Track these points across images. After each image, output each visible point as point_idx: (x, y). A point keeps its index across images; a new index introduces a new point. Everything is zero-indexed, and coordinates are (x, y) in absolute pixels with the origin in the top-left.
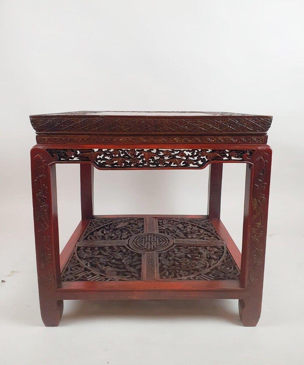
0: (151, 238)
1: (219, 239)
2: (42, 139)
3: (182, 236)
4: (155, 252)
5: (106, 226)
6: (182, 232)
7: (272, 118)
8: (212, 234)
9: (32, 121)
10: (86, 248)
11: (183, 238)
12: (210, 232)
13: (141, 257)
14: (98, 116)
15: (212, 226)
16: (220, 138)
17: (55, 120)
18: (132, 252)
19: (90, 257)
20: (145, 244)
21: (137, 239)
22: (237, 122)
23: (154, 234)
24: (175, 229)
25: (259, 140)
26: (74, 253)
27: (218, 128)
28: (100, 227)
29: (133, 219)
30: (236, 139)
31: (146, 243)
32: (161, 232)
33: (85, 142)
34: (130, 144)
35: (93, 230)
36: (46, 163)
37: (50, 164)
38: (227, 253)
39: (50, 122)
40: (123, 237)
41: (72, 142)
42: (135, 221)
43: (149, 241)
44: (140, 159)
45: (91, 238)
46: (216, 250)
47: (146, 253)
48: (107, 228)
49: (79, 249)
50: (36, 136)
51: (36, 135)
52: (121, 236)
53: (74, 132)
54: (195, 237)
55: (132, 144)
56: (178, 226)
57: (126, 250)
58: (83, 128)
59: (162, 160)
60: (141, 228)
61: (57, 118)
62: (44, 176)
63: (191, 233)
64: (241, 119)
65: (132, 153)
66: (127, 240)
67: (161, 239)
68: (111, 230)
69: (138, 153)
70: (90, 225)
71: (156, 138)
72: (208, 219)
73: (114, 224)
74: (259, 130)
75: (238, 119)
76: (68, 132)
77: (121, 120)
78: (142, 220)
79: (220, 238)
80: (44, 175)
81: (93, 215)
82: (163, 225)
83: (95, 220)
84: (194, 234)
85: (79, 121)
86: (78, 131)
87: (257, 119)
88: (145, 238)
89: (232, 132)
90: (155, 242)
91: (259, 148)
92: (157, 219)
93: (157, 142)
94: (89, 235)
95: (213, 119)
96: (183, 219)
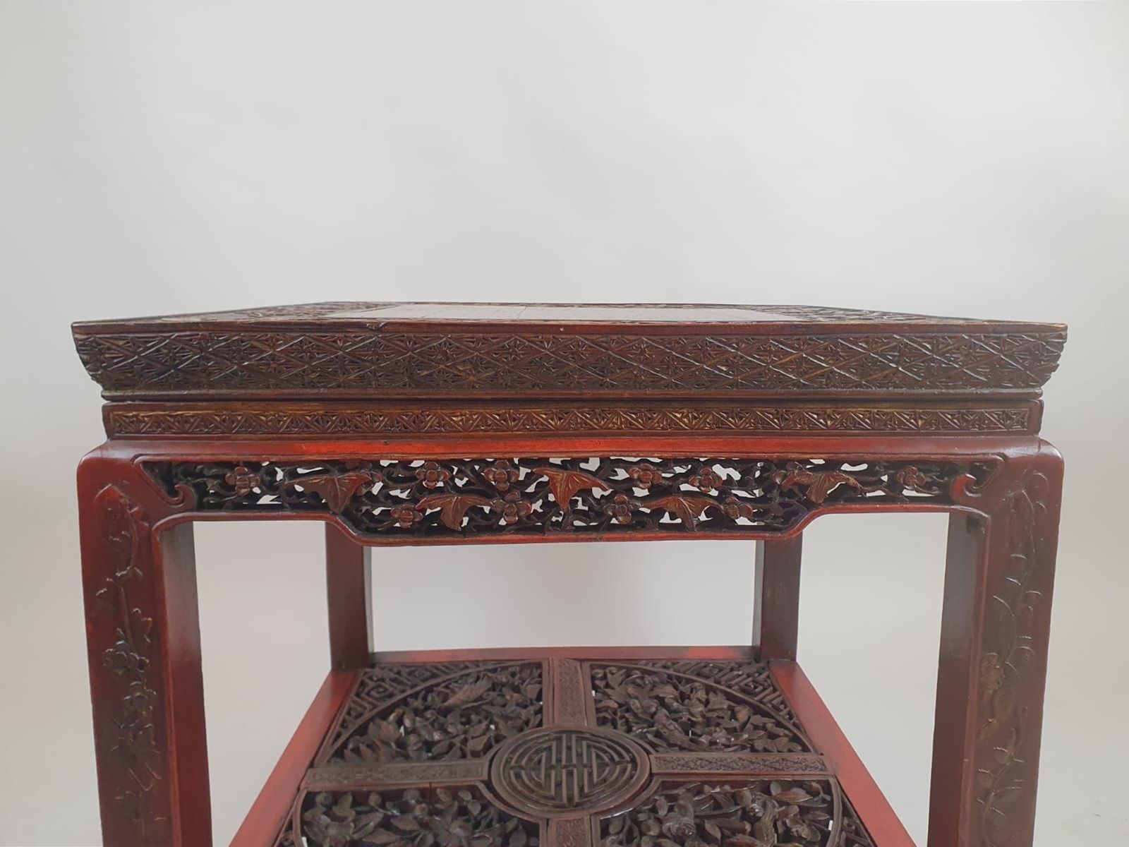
0: (569, 748)
1: (805, 749)
2: (127, 421)
3: (678, 736)
4: (584, 815)
5: (410, 696)
6: (675, 720)
7: (1063, 333)
8: (779, 724)
9: (81, 347)
10: (336, 797)
11: (682, 749)
12: (773, 717)
13: (537, 836)
14: (359, 325)
15: (775, 690)
16: (857, 412)
17: (179, 341)
18: (503, 818)
19: (348, 838)
20: (548, 776)
21: (521, 756)
22: (927, 349)
23: (582, 732)
24: (649, 708)
25: (1011, 418)
26: (290, 827)
27: (852, 373)
28: (394, 700)
29: (507, 668)
30: (921, 419)
31: (553, 773)
32: (602, 722)
33: (305, 429)
34: (491, 437)
35: (367, 715)
36: (145, 517)
37: (158, 524)
38: (846, 812)
39: (158, 350)
40: (471, 745)
41: (251, 433)
42: (513, 675)
43: (564, 762)
44: (532, 498)
45: (356, 751)
46: (802, 797)
47: (556, 818)
48: (418, 703)
49: (309, 802)
50: (105, 408)
51: (105, 402)
52: (465, 741)
53: (260, 391)
54: (724, 740)
55: (500, 438)
56: (657, 691)
57: (479, 807)
58: (296, 375)
59: (624, 502)
60: (532, 704)
61: (188, 333)
62: (135, 574)
63: (708, 722)
64: (943, 338)
65: (500, 473)
66: (485, 761)
67: (605, 752)
68: (428, 714)
69: (523, 472)
70: (358, 695)
71: (597, 411)
72: (757, 661)
73: (440, 689)
74: (1010, 381)
75: (932, 338)
76: (235, 392)
77: (456, 340)
78: (537, 668)
79: (811, 742)
80: (138, 571)
81: (370, 650)
82: (609, 691)
83: (377, 671)
84: (718, 729)
85: (281, 345)
86: (276, 386)
87: (1005, 335)
88: (550, 748)
89: (904, 390)
90: (585, 766)
91: (1012, 452)
92: (587, 665)
93: (601, 427)
94: (351, 736)
95: (834, 336)
96: (674, 664)
